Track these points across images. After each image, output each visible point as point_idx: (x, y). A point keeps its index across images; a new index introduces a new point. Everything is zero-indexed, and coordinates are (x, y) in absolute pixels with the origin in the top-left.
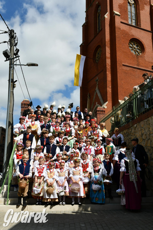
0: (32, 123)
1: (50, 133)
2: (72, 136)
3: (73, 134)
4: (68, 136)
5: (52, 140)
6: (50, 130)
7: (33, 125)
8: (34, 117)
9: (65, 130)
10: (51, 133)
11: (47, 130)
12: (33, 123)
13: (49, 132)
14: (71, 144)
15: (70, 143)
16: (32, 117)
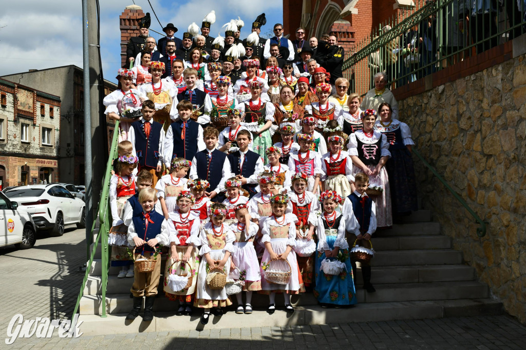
0: (153, 87)
1: (205, 116)
2: (268, 120)
3: (270, 117)
4: (256, 123)
5: (211, 140)
6: (204, 107)
7: (157, 92)
8: (159, 70)
9: (248, 104)
10: (208, 113)
11: (198, 106)
12: (157, 85)
13: (203, 111)
14: (265, 143)
15: (263, 142)
16: (155, 70)
